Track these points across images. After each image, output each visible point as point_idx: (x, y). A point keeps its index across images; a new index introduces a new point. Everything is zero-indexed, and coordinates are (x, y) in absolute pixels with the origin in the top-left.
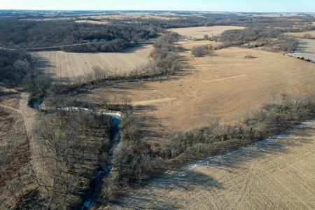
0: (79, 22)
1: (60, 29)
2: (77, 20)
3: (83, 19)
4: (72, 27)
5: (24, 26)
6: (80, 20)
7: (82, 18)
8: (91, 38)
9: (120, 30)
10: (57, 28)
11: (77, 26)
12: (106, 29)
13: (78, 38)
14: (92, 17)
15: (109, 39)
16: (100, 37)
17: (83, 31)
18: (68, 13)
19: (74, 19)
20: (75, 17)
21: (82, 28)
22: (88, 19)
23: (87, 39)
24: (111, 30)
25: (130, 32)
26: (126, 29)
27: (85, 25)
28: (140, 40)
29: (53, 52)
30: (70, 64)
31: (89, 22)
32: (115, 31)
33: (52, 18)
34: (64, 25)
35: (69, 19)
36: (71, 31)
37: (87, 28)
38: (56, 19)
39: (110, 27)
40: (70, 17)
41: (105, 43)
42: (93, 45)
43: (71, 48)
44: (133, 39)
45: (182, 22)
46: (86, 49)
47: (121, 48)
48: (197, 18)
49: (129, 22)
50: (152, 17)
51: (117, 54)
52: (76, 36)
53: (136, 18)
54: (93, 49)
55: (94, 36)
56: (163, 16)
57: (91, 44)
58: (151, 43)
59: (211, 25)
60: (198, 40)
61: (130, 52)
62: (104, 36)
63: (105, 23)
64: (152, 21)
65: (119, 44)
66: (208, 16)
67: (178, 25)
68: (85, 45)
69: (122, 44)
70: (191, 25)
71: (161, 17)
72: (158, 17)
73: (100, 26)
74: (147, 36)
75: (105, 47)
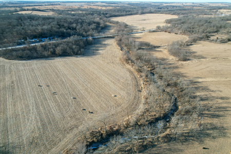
0: (24, 12)
2: (21, 11)
3: (28, 10)
4: (15, 22)
6: (25, 10)
7: (26, 8)
8: (41, 36)
9: (71, 23)
11: (21, 18)
12: (56, 23)
13: (25, 37)
14: (37, 7)
15: (63, 36)
16: (51, 35)
17: (30, 28)
18: (13, 3)
19: (18, 9)
20: (19, 7)
21: (27, 22)
22: (33, 10)
23: (35, 37)
24: (62, 23)
25: (82, 23)
26: (77, 21)
27: (31, 18)
28: (97, 35)
30: (13, 88)
31: (35, 13)
32: (66, 25)
35: (13, 9)
37: (34, 22)
39: (59, 20)
40: (14, 7)
41: (61, 44)
42: (45, 47)
43: (14, 53)
44: (88, 33)
45: (118, 11)
46: (35, 55)
47: (82, 50)
48: (127, 7)
49: (73, 12)
50: (89, 7)
51: (78, 59)
52: (21, 34)
53: (76, 8)
54: (46, 53)
55: (44, 34)
56: (98, 6)
57: (42, 46)
58: (108, 37)
59: (143, 13)
60: (154, 31)
61: (93, 54)
62: (57, 32)
63: (51, 14)
64: (94, 11)
65: (76, 43)
66: (132, 5)
67: (117, 14)
68: (34, 49)
69: (81, 43)
70: (127, 13)
71: (98, 7)
72: (95, 7)
73: (48, 18)
74: (100, 28)
75: (62, 50)
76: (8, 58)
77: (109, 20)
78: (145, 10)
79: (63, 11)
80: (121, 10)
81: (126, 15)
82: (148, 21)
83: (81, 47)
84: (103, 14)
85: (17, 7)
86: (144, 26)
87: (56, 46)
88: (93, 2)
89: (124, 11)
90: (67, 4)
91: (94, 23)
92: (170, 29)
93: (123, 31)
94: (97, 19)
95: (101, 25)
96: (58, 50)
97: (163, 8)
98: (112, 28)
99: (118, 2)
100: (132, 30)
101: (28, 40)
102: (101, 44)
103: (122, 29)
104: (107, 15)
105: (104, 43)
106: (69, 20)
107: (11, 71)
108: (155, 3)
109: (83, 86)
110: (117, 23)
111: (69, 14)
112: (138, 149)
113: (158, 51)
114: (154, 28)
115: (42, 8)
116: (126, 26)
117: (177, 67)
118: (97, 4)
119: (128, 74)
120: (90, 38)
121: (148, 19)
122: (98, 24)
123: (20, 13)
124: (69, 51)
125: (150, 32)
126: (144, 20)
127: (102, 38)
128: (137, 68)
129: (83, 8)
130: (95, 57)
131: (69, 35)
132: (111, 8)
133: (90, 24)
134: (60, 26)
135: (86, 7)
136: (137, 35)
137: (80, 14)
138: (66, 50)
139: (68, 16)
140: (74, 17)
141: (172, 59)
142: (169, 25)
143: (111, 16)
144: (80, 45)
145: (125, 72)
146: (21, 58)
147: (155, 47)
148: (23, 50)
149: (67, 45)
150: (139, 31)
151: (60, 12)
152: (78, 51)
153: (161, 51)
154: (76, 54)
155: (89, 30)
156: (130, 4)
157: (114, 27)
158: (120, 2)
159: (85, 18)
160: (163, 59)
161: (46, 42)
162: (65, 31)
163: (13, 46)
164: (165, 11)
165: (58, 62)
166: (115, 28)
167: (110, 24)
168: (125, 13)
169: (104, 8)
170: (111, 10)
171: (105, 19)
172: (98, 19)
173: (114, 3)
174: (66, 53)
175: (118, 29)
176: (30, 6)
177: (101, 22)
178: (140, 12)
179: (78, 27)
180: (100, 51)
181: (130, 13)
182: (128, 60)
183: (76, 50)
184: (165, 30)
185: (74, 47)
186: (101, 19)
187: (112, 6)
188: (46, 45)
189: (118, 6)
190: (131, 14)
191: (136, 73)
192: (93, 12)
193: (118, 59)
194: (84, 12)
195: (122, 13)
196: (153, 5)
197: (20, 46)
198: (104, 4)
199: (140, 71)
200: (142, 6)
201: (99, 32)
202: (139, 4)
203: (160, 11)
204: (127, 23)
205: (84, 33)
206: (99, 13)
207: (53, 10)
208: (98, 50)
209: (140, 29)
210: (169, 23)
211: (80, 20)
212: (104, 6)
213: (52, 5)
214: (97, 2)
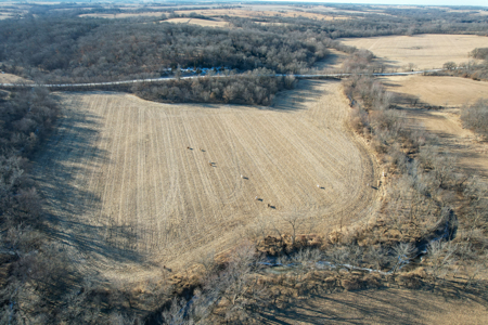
0: (176, 21)
1: (136, 41)
2: (171, 17)
3: (183, 16)
4: (161, 36)
5: (75, 29)
6: (178, 17)
7: (180, 13)
8: (201, 64)
9: (258, 44)
10: (132, 37)
11: (171, 31)
12: (229, 41)
13: (175, 63)
14: (198, 12)
15: (240, 66)
16: (218, 63)
17: (185, 48)
18: (159, 5)
19: (167, 14)
20: (169, 11)
21: (181, 38)
22: (193, 16)
23: (191, 65)
24: (240, 44)
25: (278, 46)
26: (269, 42)
27: (188, 30)
28: (304, 72)
29: (115, 97)
31: (194, 22)
32: (248, 47)
33: (132, 12)
34: (146, 30)
35: (159, 14)
36: (159, 44)
37: (192, 39)
38: (137, 15)
39: (237, 36)
40: (161, 11)
41: (234, 81)
42: (205, 84)
43: (155, 89)
44: (288, 67)
45: (360, 25)
46: (187, 95)
47: (272, 96)
48: (382, 18)
49: (264, 24)
50: (298, 14)
51: (262, 112)
52: (169, 58)
53: (272, 15)
54: (206, 95)
55: (207, 60)
56: (317, 13)
57: (201, 82)
58: (327, 78)
59: (417, 33)
60: (435, 74)
61: (293, 107)
62: (229, 59)
63: (221, 24)
64: (307, 24)
65: (263, 82)
66: (396, 14)
67: (356, 31)
68: (188, 85)
69: (272, 83)
70: (380, 31)
71: (316, 15)
72: (310, 16)
73: (217, 32)
74: (314, 59)
75: (234, 92)
76: (144, 97)
77: (336, 43)
78: (426, 26)
79: (245, 20)
80: (366, 24)
81: (376, 35)
82: (426, 52)
83: (270, 91)
84: (326, 30)
85: (165, 10)
86: (414, 62)
87: (226, 83)
88: (307, 5)
89: (372, 25)
90: (255, 7)
91: (304, 47)
92: (479, 72)
93: (363, 67)
94: (311, 41)
95: (317, 53)
96: (229, 91)
97: (478, 20)
98: (338, 60)
99: (363, 6)
100: (383, 68)
101: (179, 69)
102: (310, 89)
103: (362, 63)
104: (334, 34)
105: (317, 88)
106: (254, 38)
107: (146, 118)
108: (457, 8)
109: (264, 161)
110: (353, 50)
111: (255, 27)
112: (348, 283)
113: (436, 117)
114: (439, 65)
115: (207, 13)
116: (371, 58)
117: (474, 156)
118: (316, 8)
119: (356, 153)
120: (291, 76)
121: (427, 47)
122: (312, 49)
123: (170, 21)
124: (247, 95)
125: (426, 74)
126: (419, 48)
127: (315, 78)
128: (378, 144)
129: (286, 15)
130: (294, 113)
131: (252, 67)
132: (344, 18)
133: (294, 48)
134: (237, 48)
135: (291, 14)
136: (393, 79)
137: (277, 28)
138: (242, 93)
139: (253, 31)
140: (265, 33)
141: (466, 136)
142: (480, 62)
143: (341, 36)
144: (268, 88)
145: (351, 150)
146: (164, 98)
147: (430, 108)
148: (170, 85)
149: (246, 84)
150: (400, 71)
151: (239, 22)
152: (263, 98)
153: (442, 117)
154: (260, 103)
155: (290, 61)
156: (391, 11)
157: (344, 58)
158: (369, 7)
159: (286, 36)
160: (443, 135)
161: (209, 75)
162: (244, 57)
163: (154, 77)
164: (478, 29)
165: (226, 114)
166: (347, 61)
167: (337, 53)
168: (374, 31)
169: (329, 18)
170: (344, 22)
171: (327, 40)
172: (313, 39)
173: (354, 8)
174: (242, 98)
175: (352, 62)
176: (186, 9)
177: (319, 45)
178: (411, 29)
179: (270, 53)
180: (306, 104)
181: (386, 31)
182: (362, 126)
183: (260, 96)
184: (466, 73)
185: (258, 88)
186: (318, 40)
187: (348, 15)
188: (207, 81)
189: (362, 15)
190: (389, 34)
191: (374, 155)
192: (303, 26)
193: (341, 122)
194: (286, 25)
195: (368, 31)
196: (450, 15)
197: (164, 79)
198: (331, 9)
199: (382, 150)
200: (420, 17)
201: (310, 66)
202: (414, 11)
203: (464, 29)
204: (375, 53)
205: (280, 66)
206: (317, 28)
207: (226, 18)
208: (302, 101)
209: (403, 67)
210: (482, 57)
211: (276, 40)
212: (331, 14)
213: (226, 8)
214: (316, 4)
